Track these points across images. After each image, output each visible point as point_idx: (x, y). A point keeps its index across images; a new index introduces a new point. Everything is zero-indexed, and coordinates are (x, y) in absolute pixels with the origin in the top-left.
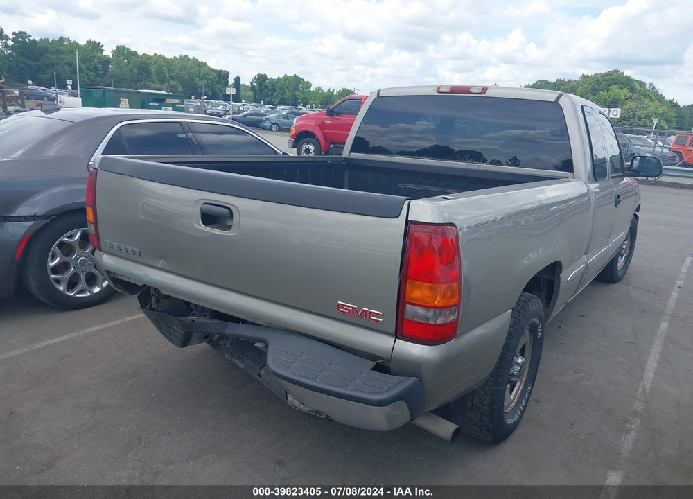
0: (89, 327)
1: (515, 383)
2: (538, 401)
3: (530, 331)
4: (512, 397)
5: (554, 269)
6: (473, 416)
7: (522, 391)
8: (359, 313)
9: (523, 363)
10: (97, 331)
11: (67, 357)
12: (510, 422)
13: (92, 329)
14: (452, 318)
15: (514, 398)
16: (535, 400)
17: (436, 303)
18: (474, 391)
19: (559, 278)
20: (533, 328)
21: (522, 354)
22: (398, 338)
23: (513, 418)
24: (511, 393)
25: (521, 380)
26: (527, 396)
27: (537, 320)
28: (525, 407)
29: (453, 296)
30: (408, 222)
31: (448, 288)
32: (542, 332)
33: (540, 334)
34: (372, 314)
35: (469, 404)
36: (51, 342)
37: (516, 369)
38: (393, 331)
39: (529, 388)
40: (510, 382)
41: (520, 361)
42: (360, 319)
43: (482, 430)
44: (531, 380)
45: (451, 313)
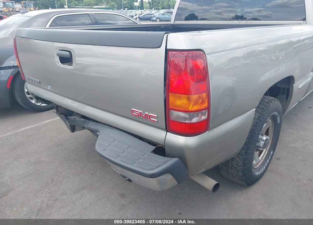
0: (45, 121)
1: (262, 151)
2: (278, 159)
3: (272, 120)
4: (260, 158)
5: (289, 80)
6: (233, 172)
7: (266, 155)
8: (144, 116)
9: (267, 139)
10: (49, 122)
11: (31, 136)
12: (258, 173)
13: (47, 121)
14: (204, 118)
15: (262, 159)
16: (277, 159)
17: (190, 108)
18: (233, 158)
19: (293, 87)
20: (274, 118)
21: (267, 134)
22: (168, 132)
23: (260, 171)
24: (259, 156)
25: (267, 149)
26: (270, 158)
27: (276, 113)
28: (268, 164)
29: (203, 102)
30: (167, 51)
31: (199, 97)
32: (281, 120)
33: (279, 121)
34: (151, 117)
35: (230, 165)
36: (26, 128)
37: (262, 143)
38: (164, 127)
39: (272, 153)
40: (258, 150)
41: (264, 138)
42: (144, 119)
43: (239, 179)
44: (273, 147)
45: (202, 114)
